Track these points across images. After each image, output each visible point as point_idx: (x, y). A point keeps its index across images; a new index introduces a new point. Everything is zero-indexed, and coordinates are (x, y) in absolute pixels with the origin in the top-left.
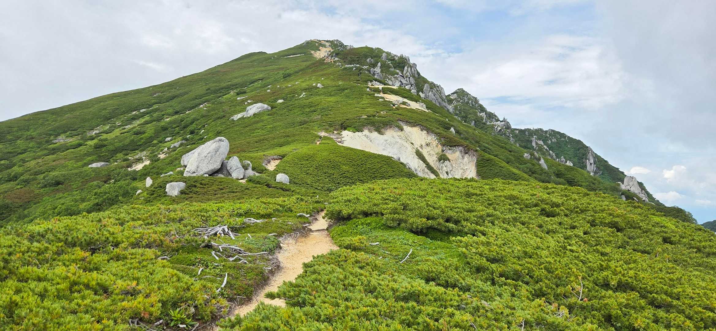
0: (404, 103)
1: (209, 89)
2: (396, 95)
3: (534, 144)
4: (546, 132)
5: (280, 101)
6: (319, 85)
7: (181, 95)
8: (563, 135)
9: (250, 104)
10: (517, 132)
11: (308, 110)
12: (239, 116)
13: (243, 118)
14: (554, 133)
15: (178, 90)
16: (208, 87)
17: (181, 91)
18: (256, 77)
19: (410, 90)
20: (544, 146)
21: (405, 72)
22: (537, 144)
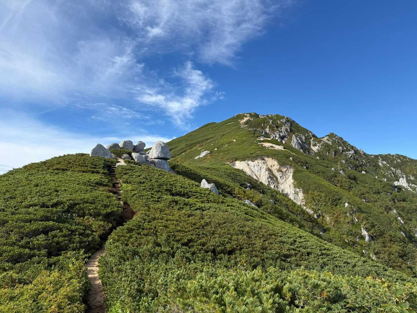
0: (272, 147)
1: (187, 144)
2: (270, 143)
3: (380, 164)
4: (393, 156)
5: (216, 149)
6: (234, 141)
7: (175, 148)
8: (405, 157)
9: (203, 151)
10: (373, 157)
11: (226, 153)
12: (198, 157)
13: (199, 158)
14: (399, 156)
15: (173, 146)
16: (186, 143)
17: (174, 146)
18: (209, 137)
19: (277, 140)
20: (387, 165)
21: (282, 129)
22: (382, 163)
